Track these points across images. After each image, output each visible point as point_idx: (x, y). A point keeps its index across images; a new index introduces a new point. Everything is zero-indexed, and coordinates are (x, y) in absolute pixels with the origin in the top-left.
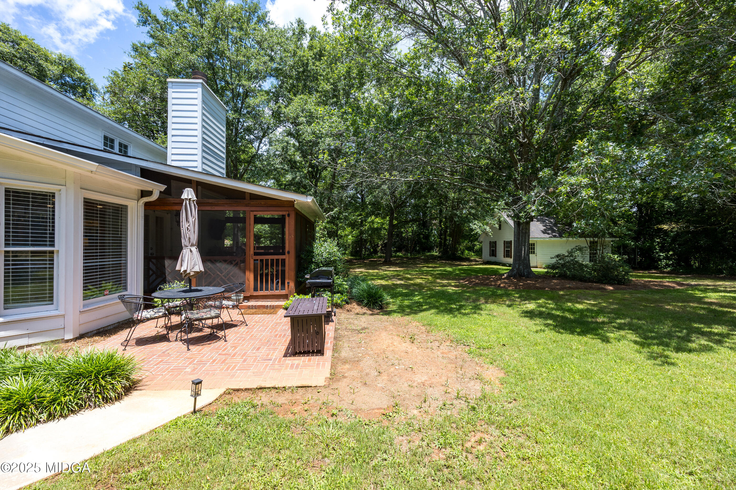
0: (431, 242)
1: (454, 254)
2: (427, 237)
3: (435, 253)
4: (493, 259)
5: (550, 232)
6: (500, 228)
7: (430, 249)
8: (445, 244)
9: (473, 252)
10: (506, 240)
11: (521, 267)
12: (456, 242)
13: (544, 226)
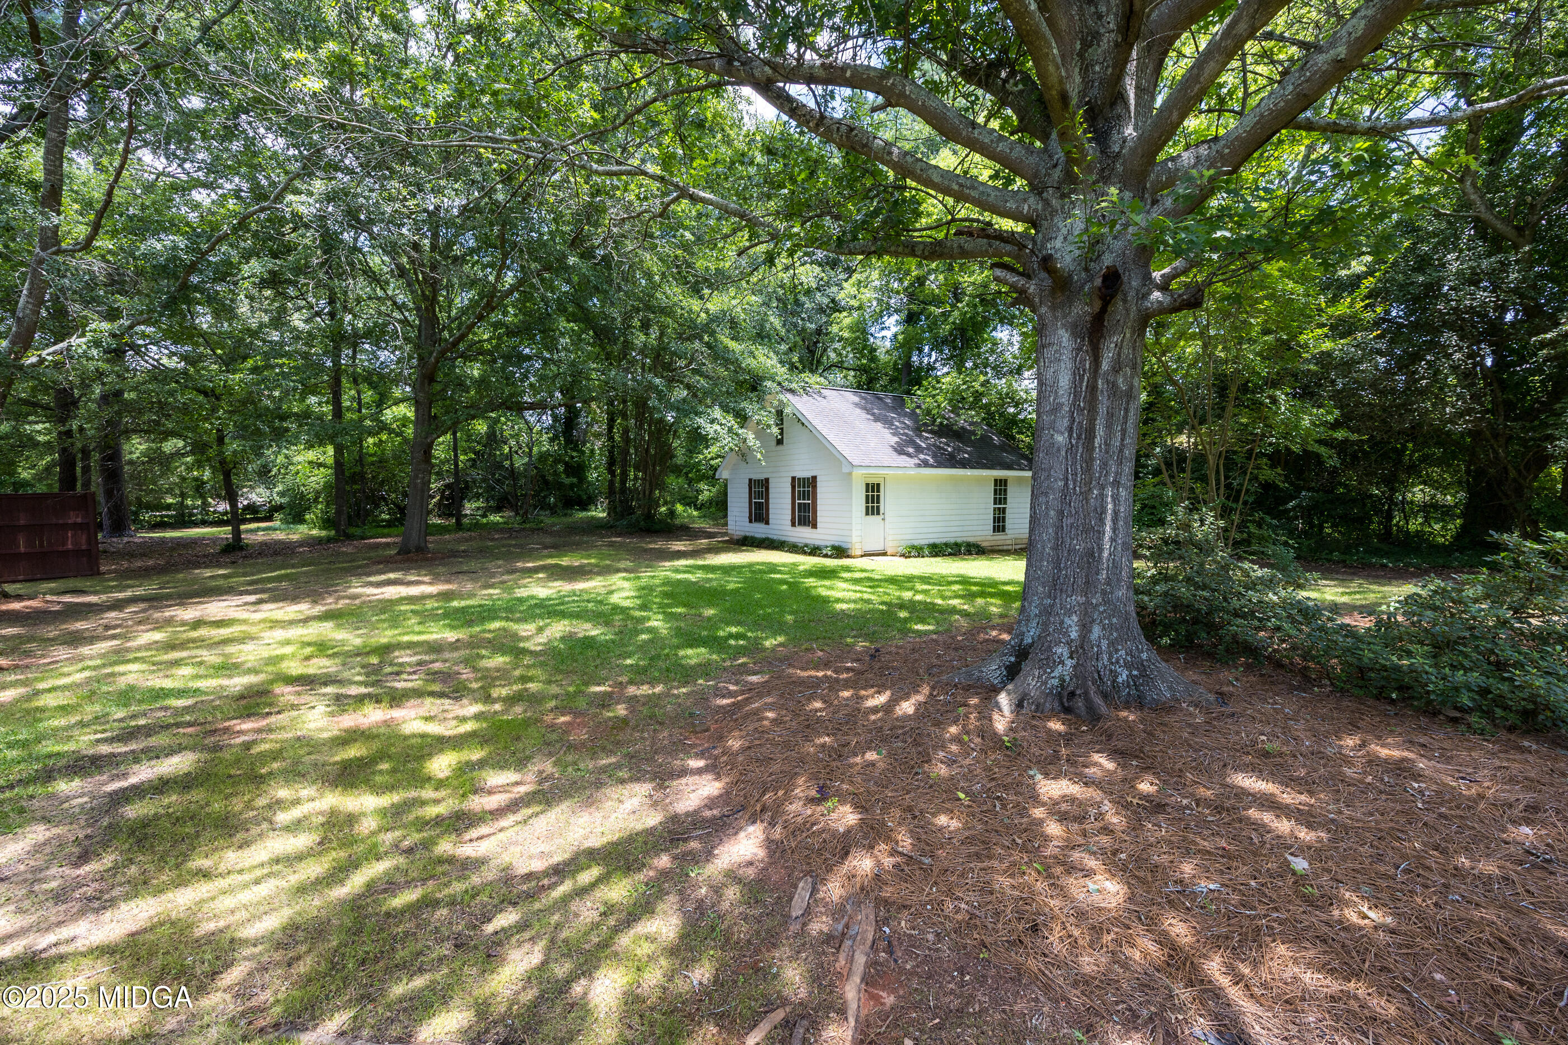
0: (590, 483)
1: (649, 517)
2: (577, 470)
3: (599, 512)
4: (758, 530)
5: (911, 450)
6: (780, 442)
7: (585, 504)
8: (623, 490)
9: (697, 509)
10: (800, 474)
11: (1096, 631)
12: (655, 482)
13: (894, 434)
